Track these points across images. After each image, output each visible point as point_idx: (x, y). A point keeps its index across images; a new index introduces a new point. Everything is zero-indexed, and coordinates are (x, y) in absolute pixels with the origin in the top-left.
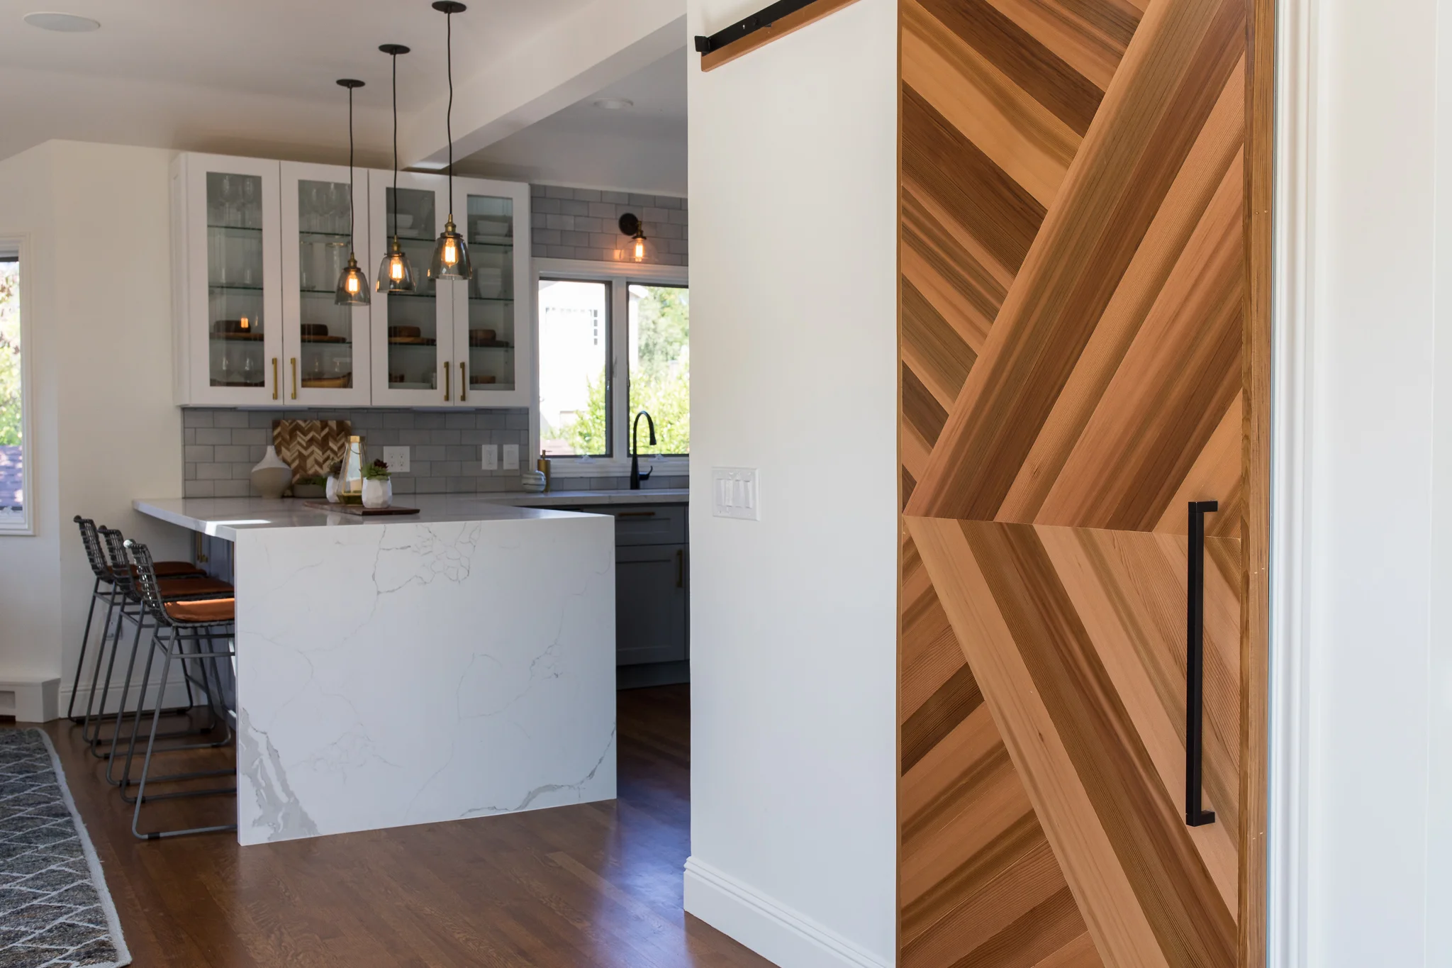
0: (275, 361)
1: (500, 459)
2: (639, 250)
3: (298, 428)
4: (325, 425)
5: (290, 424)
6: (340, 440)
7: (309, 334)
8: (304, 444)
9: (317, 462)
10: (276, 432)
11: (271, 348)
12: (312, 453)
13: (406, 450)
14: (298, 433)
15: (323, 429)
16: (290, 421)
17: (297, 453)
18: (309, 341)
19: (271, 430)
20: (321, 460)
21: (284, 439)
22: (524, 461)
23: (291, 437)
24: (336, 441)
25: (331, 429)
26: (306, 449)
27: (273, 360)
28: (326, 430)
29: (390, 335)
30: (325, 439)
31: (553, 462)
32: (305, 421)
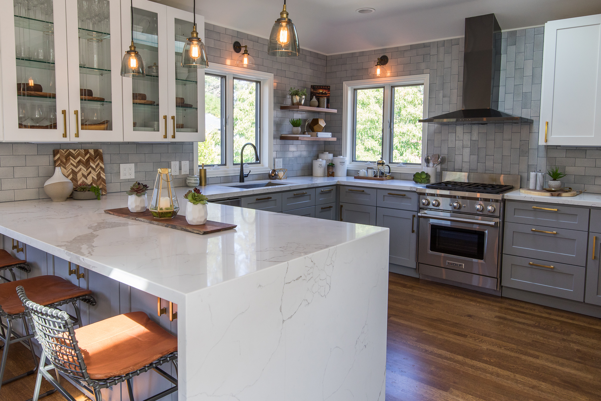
0: (64, 112)
1: (180, 169)
2: (246, 61)
3: (70, 154)
4: (87, 152)
5: (65, 152)
6: (97, 161)
7: (85, 95)
8: (75, 165)
9: (83, 175)
10: (56, 158)
11: (61, 104)
12: (80, 170)
13: (133, 165)
14: (71, 157)
15: (86, 155)
16: (65, 150)
17: (71, 170)
18: (85, 100)
19: (52, 156)
20: (86, 174)
21: (62, 162)
22: (191, 170)
23: (66, 160)
24: (94, 162)
25: (91, 154)
26: (76, 167)
27: (63, 111)
28: (88, 155)
29: (133, 99)
30: (88, 161)
31: (208, 169)
32: (75, 150)
